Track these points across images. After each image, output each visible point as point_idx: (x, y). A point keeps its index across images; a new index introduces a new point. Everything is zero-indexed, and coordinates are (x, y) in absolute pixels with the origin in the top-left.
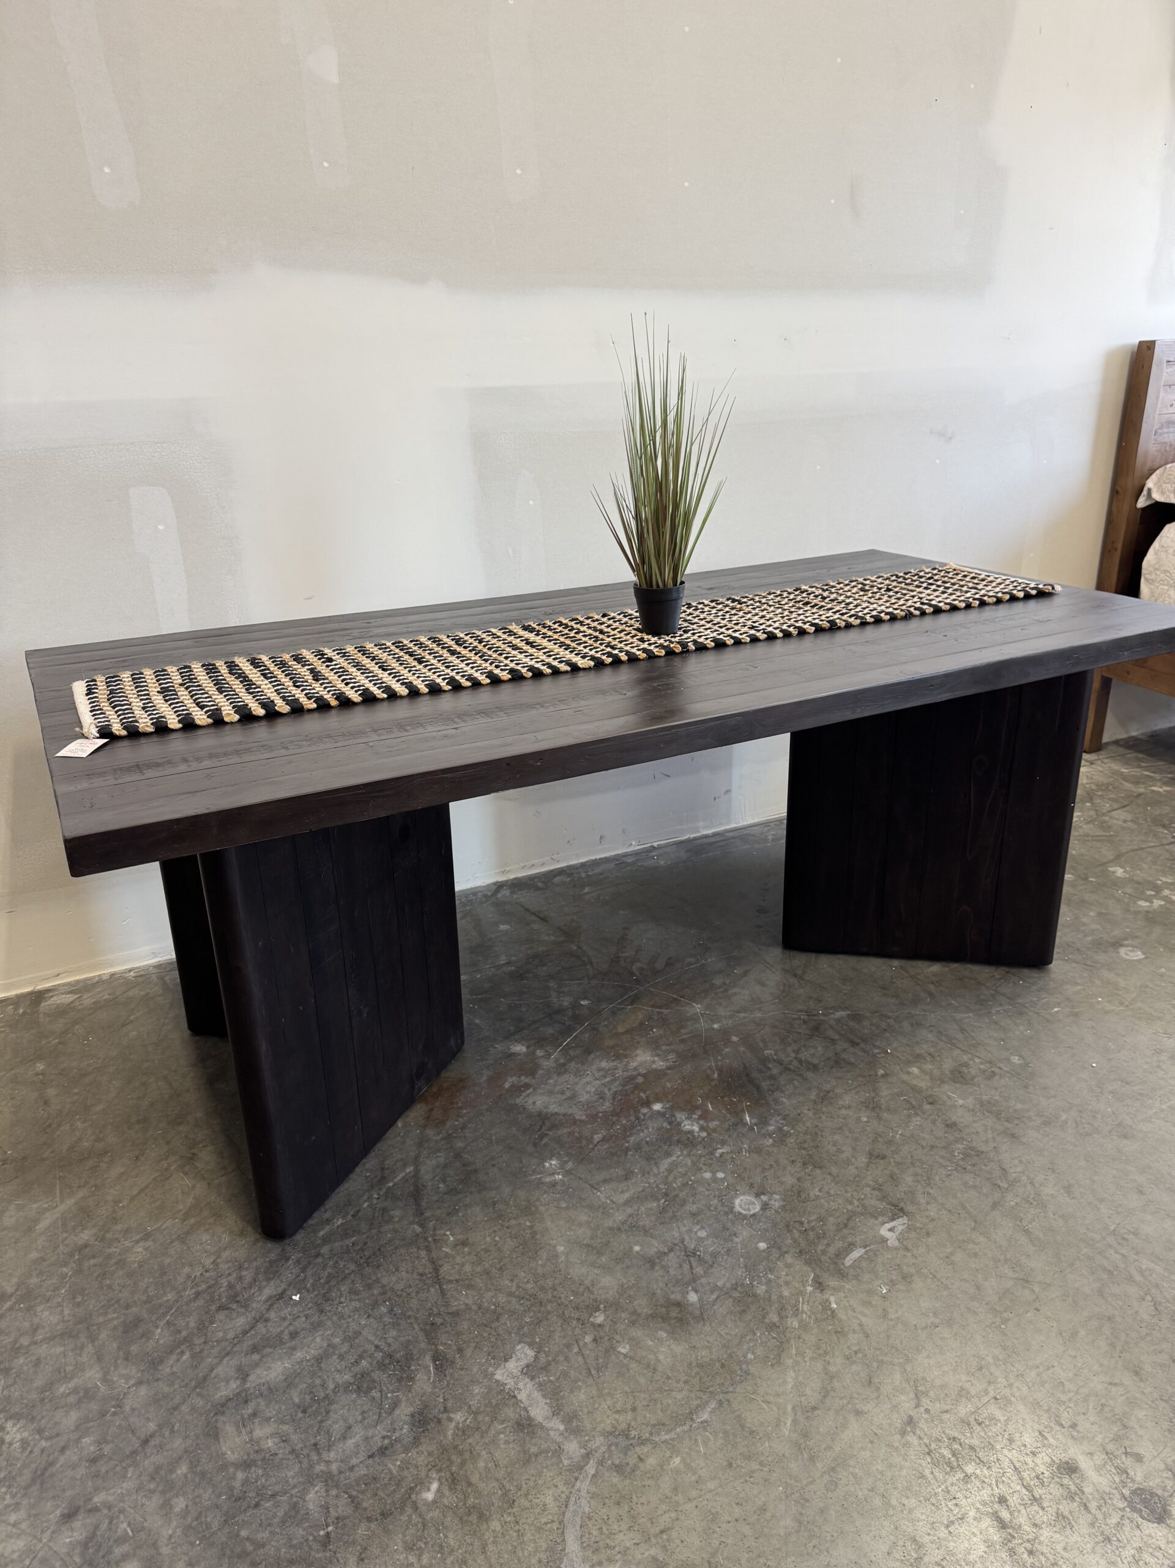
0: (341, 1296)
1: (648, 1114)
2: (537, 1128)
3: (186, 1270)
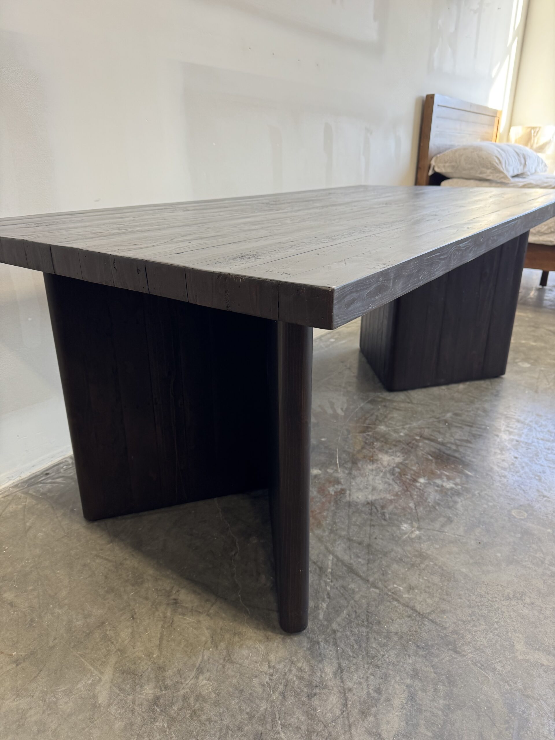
1: (422, 486)
2: (375, 510)
3: (256, 681)
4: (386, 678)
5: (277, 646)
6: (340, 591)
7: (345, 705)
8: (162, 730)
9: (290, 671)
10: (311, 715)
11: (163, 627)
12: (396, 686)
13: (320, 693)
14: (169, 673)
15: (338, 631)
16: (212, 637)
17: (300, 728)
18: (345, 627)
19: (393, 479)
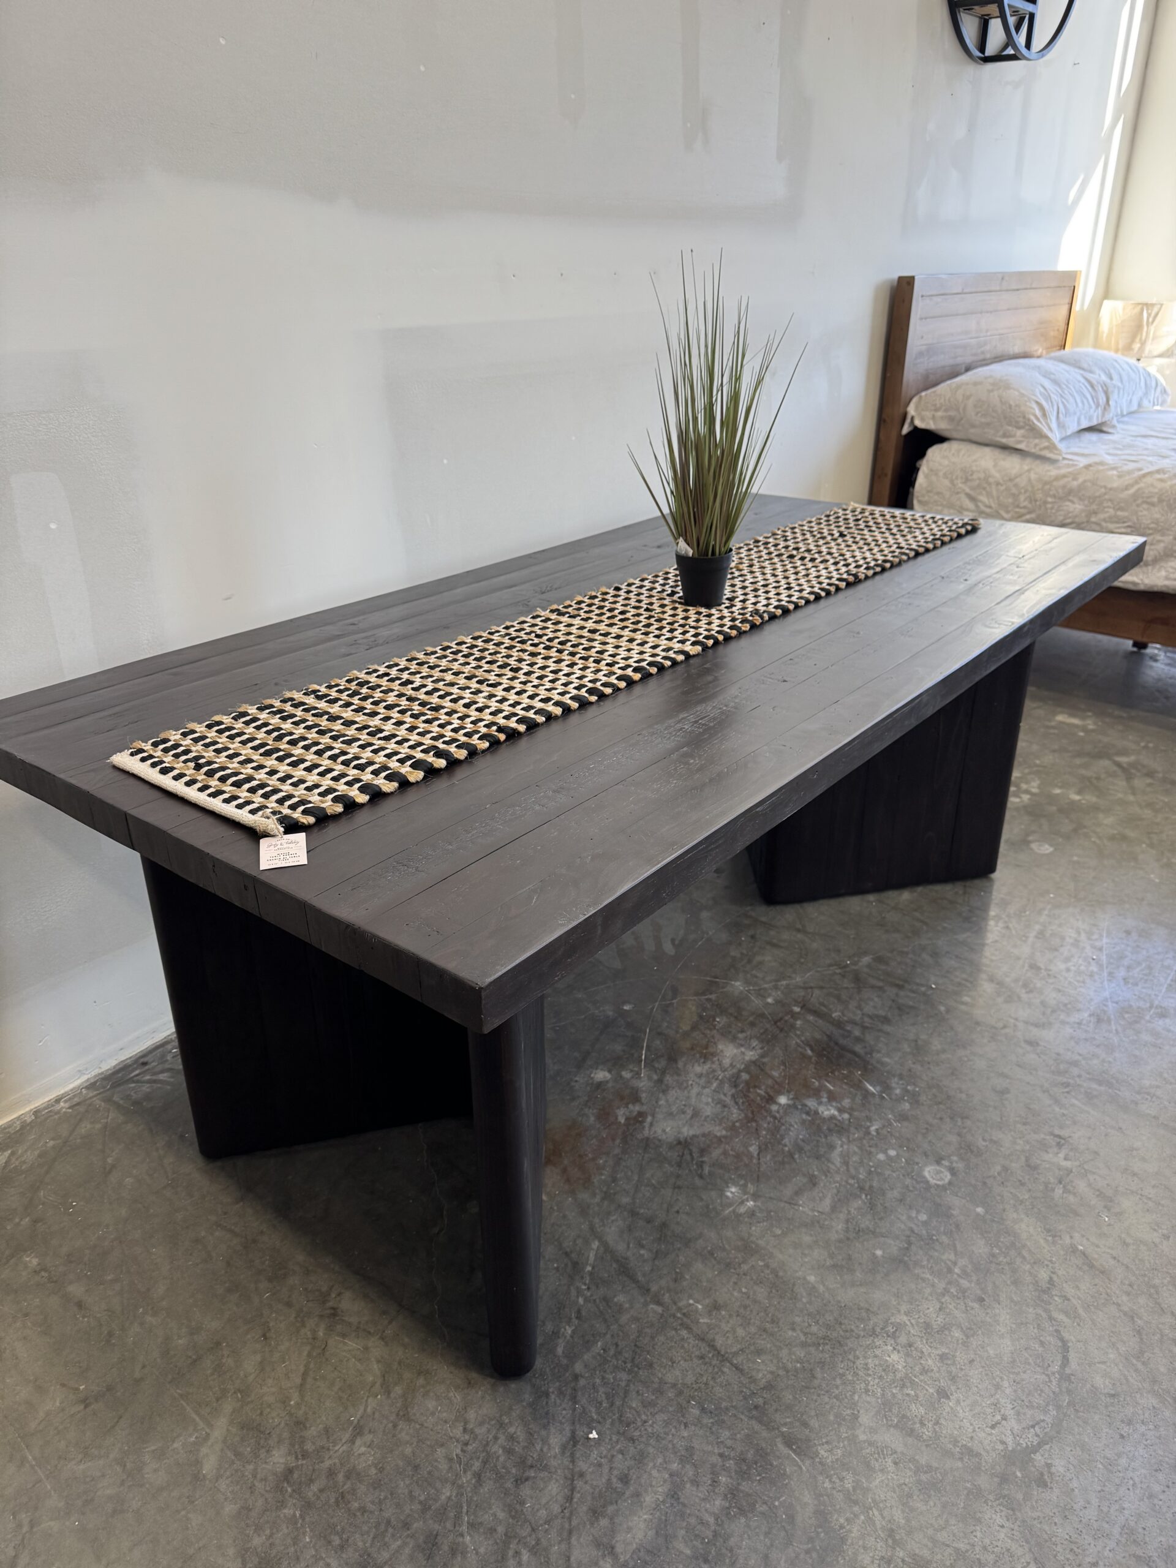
0: (639, 1415)
1: (781, 1111)
2: (688, 1157)
3: (440, 1452)
4: (641, 1459)
5: (483, 1397)
6: (598, 1307)
7: (569, 1499)
8: (292, 1520)
9: (496, 1438)
10: (515, 1512)
11: (309, 1355)
12: (655, 1473)
13: (535, 1478)
14: (313, 1431)
15: (582, 1376)
16: (384, 1376)
17: (495, 1530)
18: (594, 1370)
19: (733, 1096)
